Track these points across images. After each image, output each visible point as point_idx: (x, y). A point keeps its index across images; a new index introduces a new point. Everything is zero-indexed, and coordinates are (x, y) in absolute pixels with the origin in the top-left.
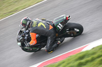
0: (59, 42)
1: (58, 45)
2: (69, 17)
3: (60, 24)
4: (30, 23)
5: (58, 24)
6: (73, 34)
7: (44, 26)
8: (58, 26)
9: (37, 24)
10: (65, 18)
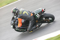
1: (36, 28)
2: (45, 9)
4: (18, 11)
5: (37, 14)
6: (47, 21)
7: (27, 14)
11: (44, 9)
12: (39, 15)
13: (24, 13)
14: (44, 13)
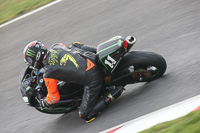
0: (110, 96)
2: (132, 39)
3: (109, 58)
6: (143, 76)
8: (106, 62)
9: (59, 59)
10: (120, 43)
11: (128, 39)
12: (112, 60)
13: (63, 60)
14: (131, 50)
